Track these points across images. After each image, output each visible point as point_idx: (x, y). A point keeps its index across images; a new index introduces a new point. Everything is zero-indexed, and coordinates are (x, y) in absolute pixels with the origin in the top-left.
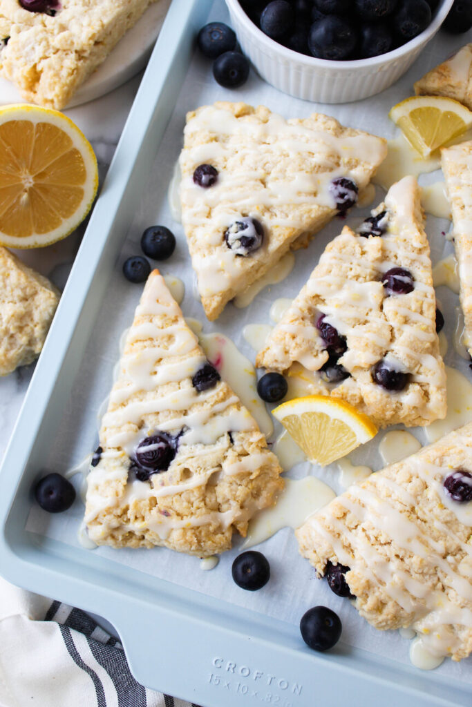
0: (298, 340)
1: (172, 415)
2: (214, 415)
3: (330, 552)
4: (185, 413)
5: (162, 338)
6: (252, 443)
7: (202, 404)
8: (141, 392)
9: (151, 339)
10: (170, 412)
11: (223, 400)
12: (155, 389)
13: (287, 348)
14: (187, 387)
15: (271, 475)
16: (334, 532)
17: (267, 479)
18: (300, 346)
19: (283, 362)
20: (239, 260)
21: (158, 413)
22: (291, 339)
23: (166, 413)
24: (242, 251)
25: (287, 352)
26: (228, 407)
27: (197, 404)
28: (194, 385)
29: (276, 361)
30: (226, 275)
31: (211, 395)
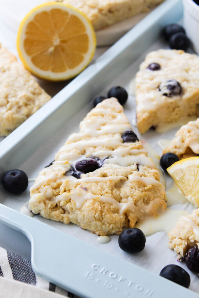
0: (192, 133)
1: (104, 148)
2: (131, 155)
3: (190, 232)
4: (113, 150)
5: (109, 115)
6: (150, 173)
7: (125, 147)
8: (89, 136)
9: (103, 116)
10: (103, 147)
11: (138, 148)
12: (97, 136)
13: (184, 138)
14: (118, 137)
15: (159, 194)
16: (195, 221)
17: (156, 195)
18: (192, 136)
19: (179, 148)
20: (164, 97)
21: (95, 147)
22: (187, 132)
23: (101, 147)
24: (167, 91)
25: (183, 142)
26: (140, 153)
27: (121, 146)
28: (122, 137)
29: (176, 147)
30: (155, 103)
31: (131, 145)
